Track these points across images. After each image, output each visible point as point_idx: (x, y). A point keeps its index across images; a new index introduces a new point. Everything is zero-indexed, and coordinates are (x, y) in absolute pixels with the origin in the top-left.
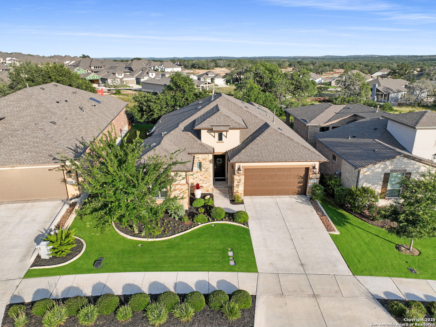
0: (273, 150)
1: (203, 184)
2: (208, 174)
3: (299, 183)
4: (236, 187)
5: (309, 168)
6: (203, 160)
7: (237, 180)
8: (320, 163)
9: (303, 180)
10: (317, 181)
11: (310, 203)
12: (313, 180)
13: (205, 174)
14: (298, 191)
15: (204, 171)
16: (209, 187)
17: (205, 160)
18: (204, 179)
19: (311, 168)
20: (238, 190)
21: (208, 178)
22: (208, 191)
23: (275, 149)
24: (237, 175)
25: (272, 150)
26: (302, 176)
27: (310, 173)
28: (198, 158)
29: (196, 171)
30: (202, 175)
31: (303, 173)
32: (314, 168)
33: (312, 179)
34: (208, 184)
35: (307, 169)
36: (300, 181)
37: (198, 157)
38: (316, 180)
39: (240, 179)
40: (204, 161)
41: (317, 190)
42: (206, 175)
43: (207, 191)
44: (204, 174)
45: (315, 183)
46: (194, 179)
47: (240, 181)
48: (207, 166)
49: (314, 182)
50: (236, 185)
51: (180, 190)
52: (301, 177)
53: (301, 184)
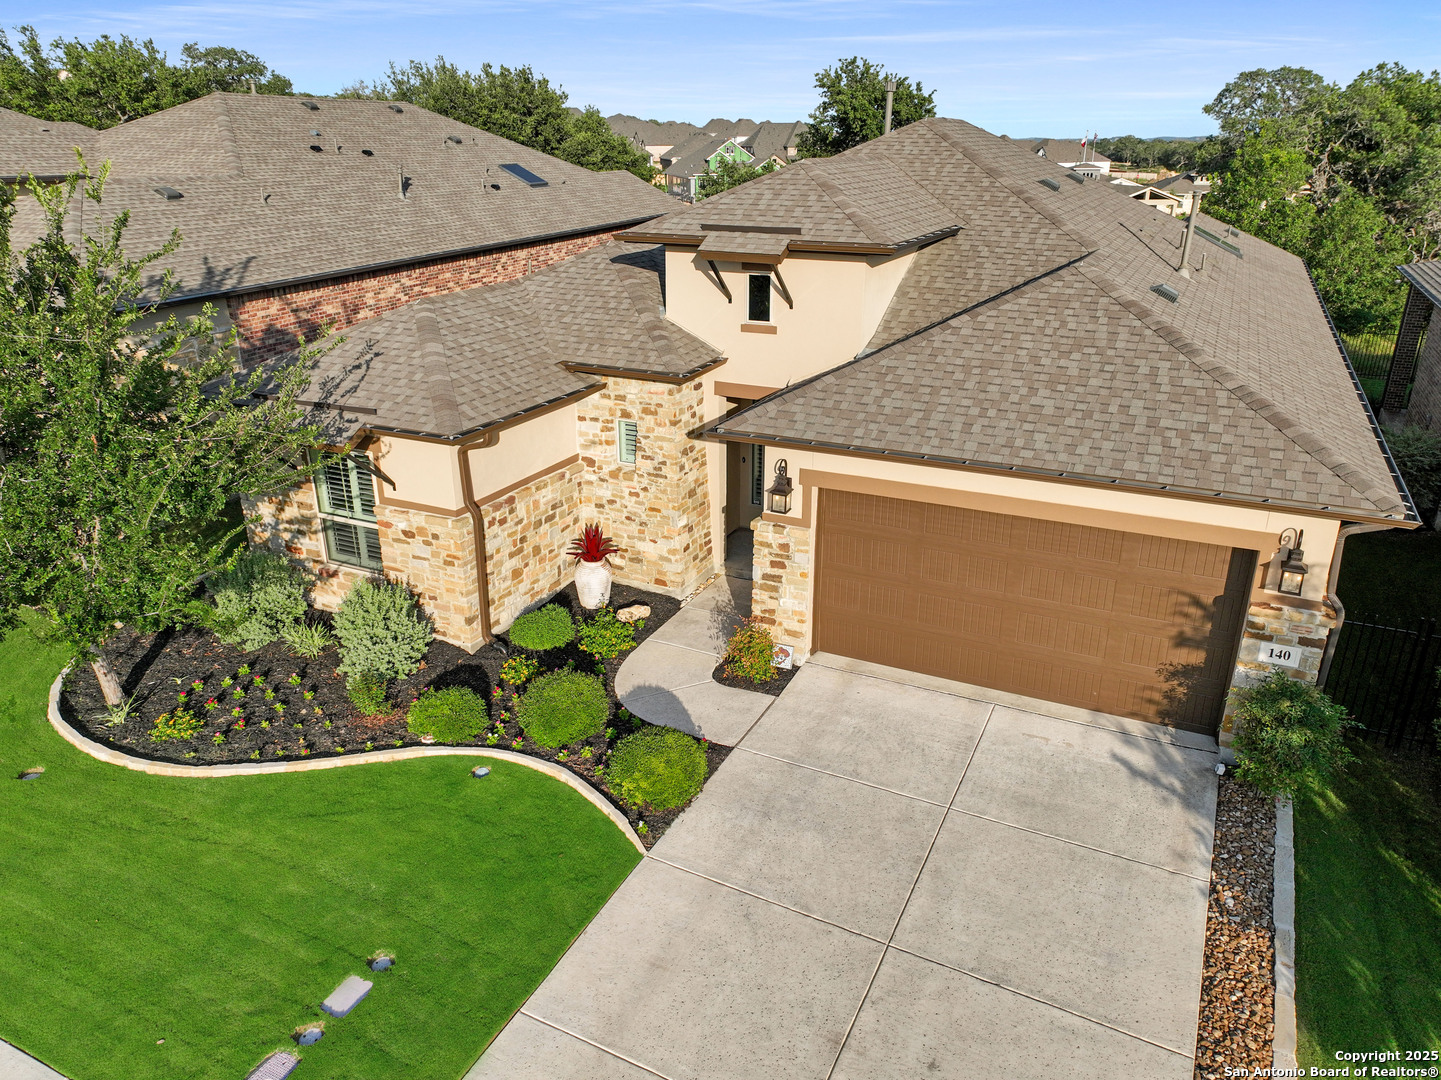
0: (1015, 398)
1: (640, 539)
2: (664, 492)
3: (1181, 641)
4: (762, 587)
5: (1257, 552)
6: (646, 411)
7: (769, 546)
8: (1354, 530)
9: (1209, 626)
10: (1302, 662)
11: (1211, 798)
12: (1277, 648)
13: (653, 489)
14: (1169, 695)
15: (649, 474)
16: (669, 560)
17: (652, 413)
18: (644, 518)
19: (1268, 555)
20: (771, 604)
21: (664, 512)
22: (664, 583)
23: (1033, 391)
24: (769, 518)
25: (1005, 395)
26: (1208, 599)
27: (1260, 593)
28: (622, 398)
29: (613, 467)
30: (637, 495)
31: (1213, 585)
32: (1291, 559)
33: (1269, 639)
34: (663, 547)
35: (1243, 561)
36: (1188, 631)
37: (622, 393)
38: (1297, 652)
39: (785, 547)
40: (649, 418)
41: (1280, 720)
42: (656, 498)
43: (658, 582)
44: (645, 489)
45: (1281, 672)
46: (602, 506)
47: (788, 557)
48: (661, 449)
49: (1282, 662)
50: (765, 577)
51: (430, 539)
52: (1196, 602)
53: (1197, 657)
